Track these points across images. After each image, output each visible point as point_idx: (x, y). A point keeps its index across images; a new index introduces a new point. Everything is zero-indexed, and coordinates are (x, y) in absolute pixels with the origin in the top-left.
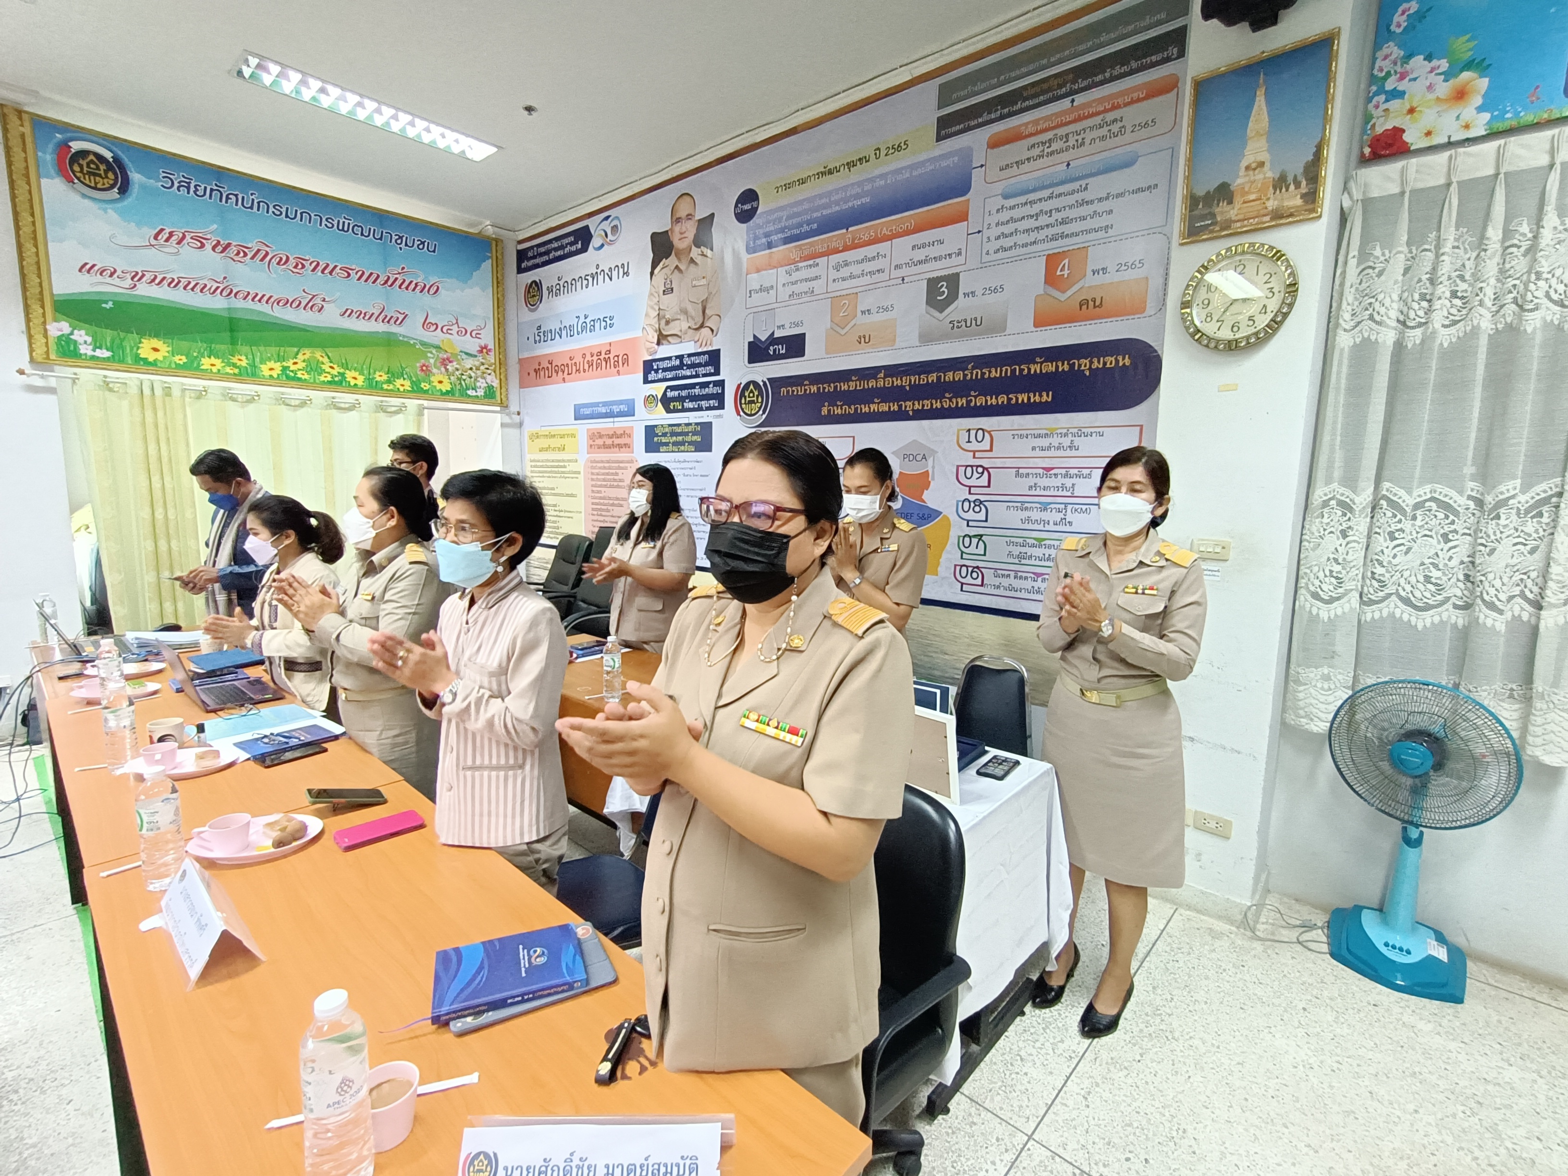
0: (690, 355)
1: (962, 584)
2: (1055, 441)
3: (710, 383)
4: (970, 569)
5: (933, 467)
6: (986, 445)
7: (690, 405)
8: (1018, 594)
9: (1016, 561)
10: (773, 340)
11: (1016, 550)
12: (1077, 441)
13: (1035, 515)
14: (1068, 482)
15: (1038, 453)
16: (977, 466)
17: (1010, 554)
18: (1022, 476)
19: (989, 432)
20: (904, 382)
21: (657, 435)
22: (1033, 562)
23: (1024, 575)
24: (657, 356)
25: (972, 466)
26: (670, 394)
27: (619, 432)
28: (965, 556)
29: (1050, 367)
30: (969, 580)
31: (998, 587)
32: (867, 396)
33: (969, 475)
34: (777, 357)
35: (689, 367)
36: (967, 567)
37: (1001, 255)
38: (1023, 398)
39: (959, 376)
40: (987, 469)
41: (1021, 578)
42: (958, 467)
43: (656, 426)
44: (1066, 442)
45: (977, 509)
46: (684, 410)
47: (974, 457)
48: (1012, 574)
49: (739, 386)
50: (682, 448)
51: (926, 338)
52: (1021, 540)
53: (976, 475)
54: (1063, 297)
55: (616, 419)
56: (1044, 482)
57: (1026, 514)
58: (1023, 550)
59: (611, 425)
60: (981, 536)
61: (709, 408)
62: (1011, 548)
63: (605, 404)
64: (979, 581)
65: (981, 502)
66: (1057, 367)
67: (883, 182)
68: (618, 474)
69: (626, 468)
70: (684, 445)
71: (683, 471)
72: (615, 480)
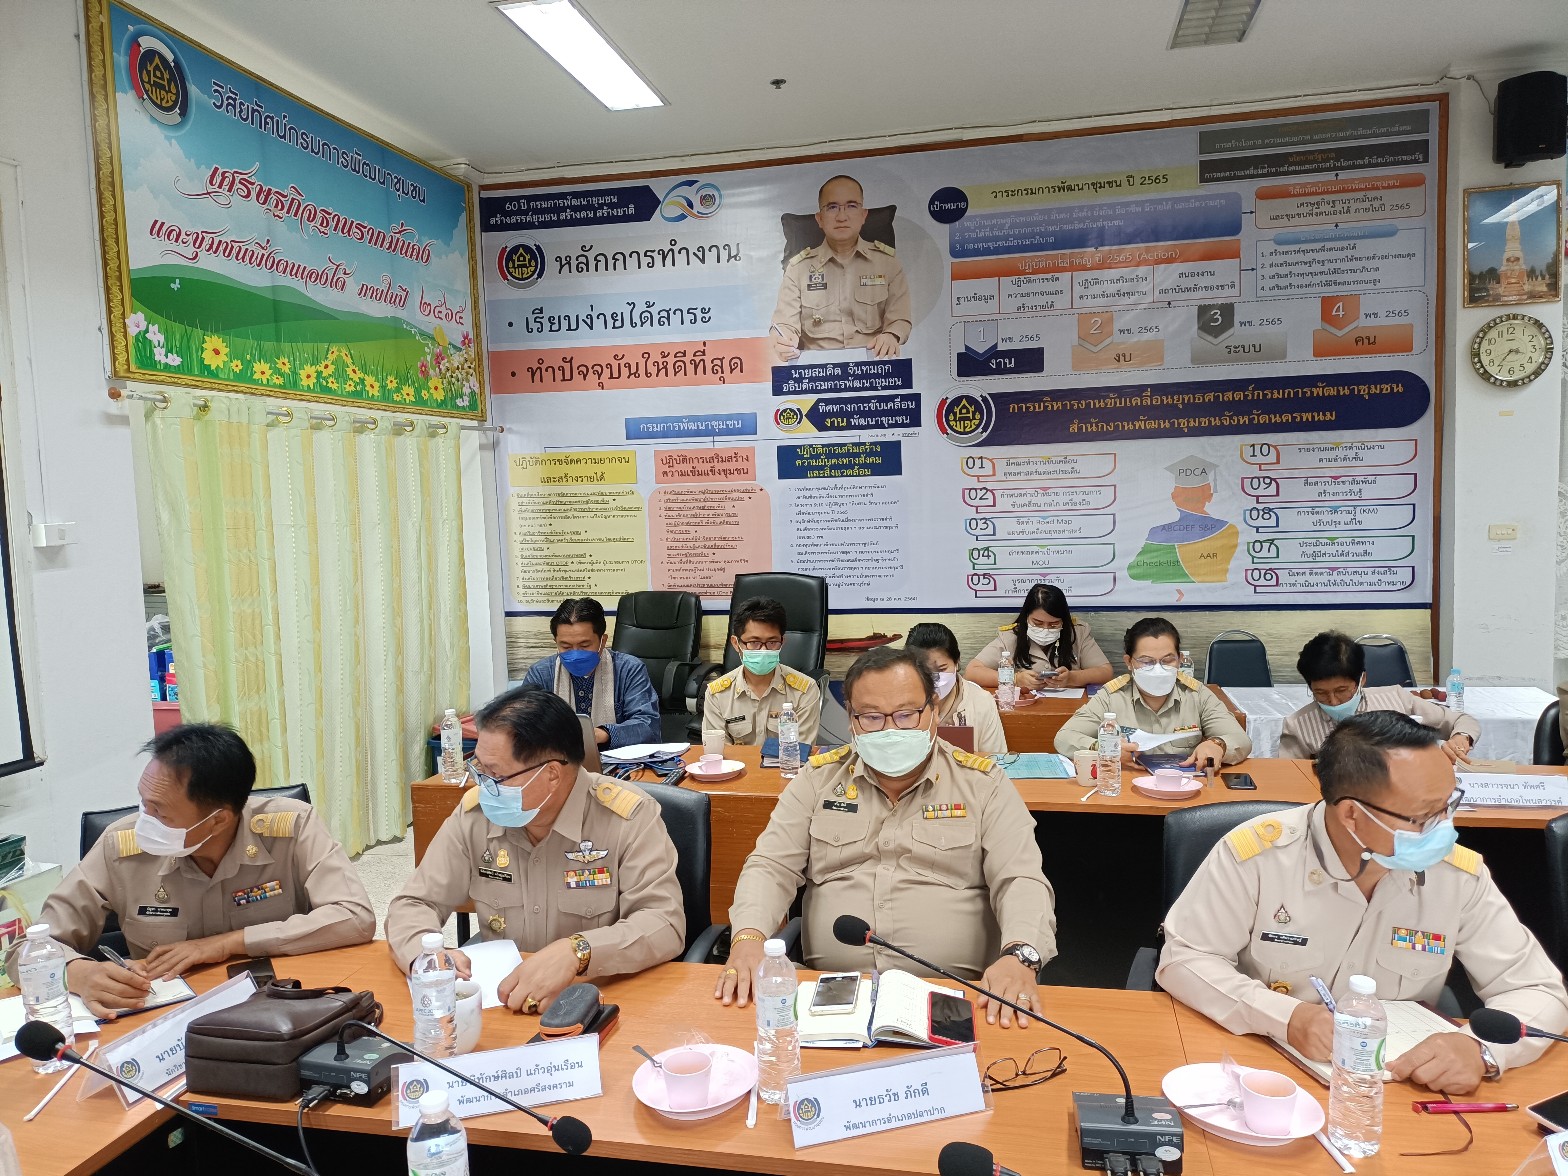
0: (858, 364)
1: (1255, 586)
2: (1341, 453)
3: (896, 396)
4: (1263, 572)
5: (1215, 480)
6: (1272, 458)
7: (863, 422)
8: (1315, 589)
9: (1311, 559)
10: (994, 352)
11: (1310, 550)
12: (1361, 453)
13: (1326, 517)
14: (1356, 488)
15: (1324, 464)
16: (1264, 478)
17: (1304, 554)
18: (1311, 484)
19: (1275, 447)
20: (1178, 400)
21: (801, 457)
22: (1327, 558)
23: (1319, 571)
24: (799, 363)
25: (1258, 478)
26: (822, 408)
27: (724, 455)
28: (1256, 560)
29: (1332, 391)
30: (1262, 582)
31: (1294, 585)
32: (1133, 414)
33: (1255, 485)
34: (1000, 371)
35: (857, 377)
36: (1259, 570)
37: (1276, 292)
38: (1307, 416)
39: (1239, 396)
40: (1275, 480)
41: (1316, 574)
42: (1243, 479)
43: (800, 447)
44: (1351, 454)
45: (1267, 516)
46: (850, 427)
47: (1260, 469)
48: (1308, 571)
49: (944, 401)
50: (849, 472)
51: (1198, 359)
52: (1314, 541)
53: (1263, 485)
54: (1340, 333)
55: (717, 438)
56: (1331, 489)
57: (1316, 518)
58: (1317, 549)
59: (710, 446)
60: (1273, 540)
61: (896, 425)
62: (1304, 548)
63: (694, 419)
64: (1273, 582)
65: (1270, 510)
66: (1338, 391)
67: (1139, 209)
68: (723, 508)
69: (741, 499)
70: (853, 468)
71: (852, 499)
72: (718, 516)
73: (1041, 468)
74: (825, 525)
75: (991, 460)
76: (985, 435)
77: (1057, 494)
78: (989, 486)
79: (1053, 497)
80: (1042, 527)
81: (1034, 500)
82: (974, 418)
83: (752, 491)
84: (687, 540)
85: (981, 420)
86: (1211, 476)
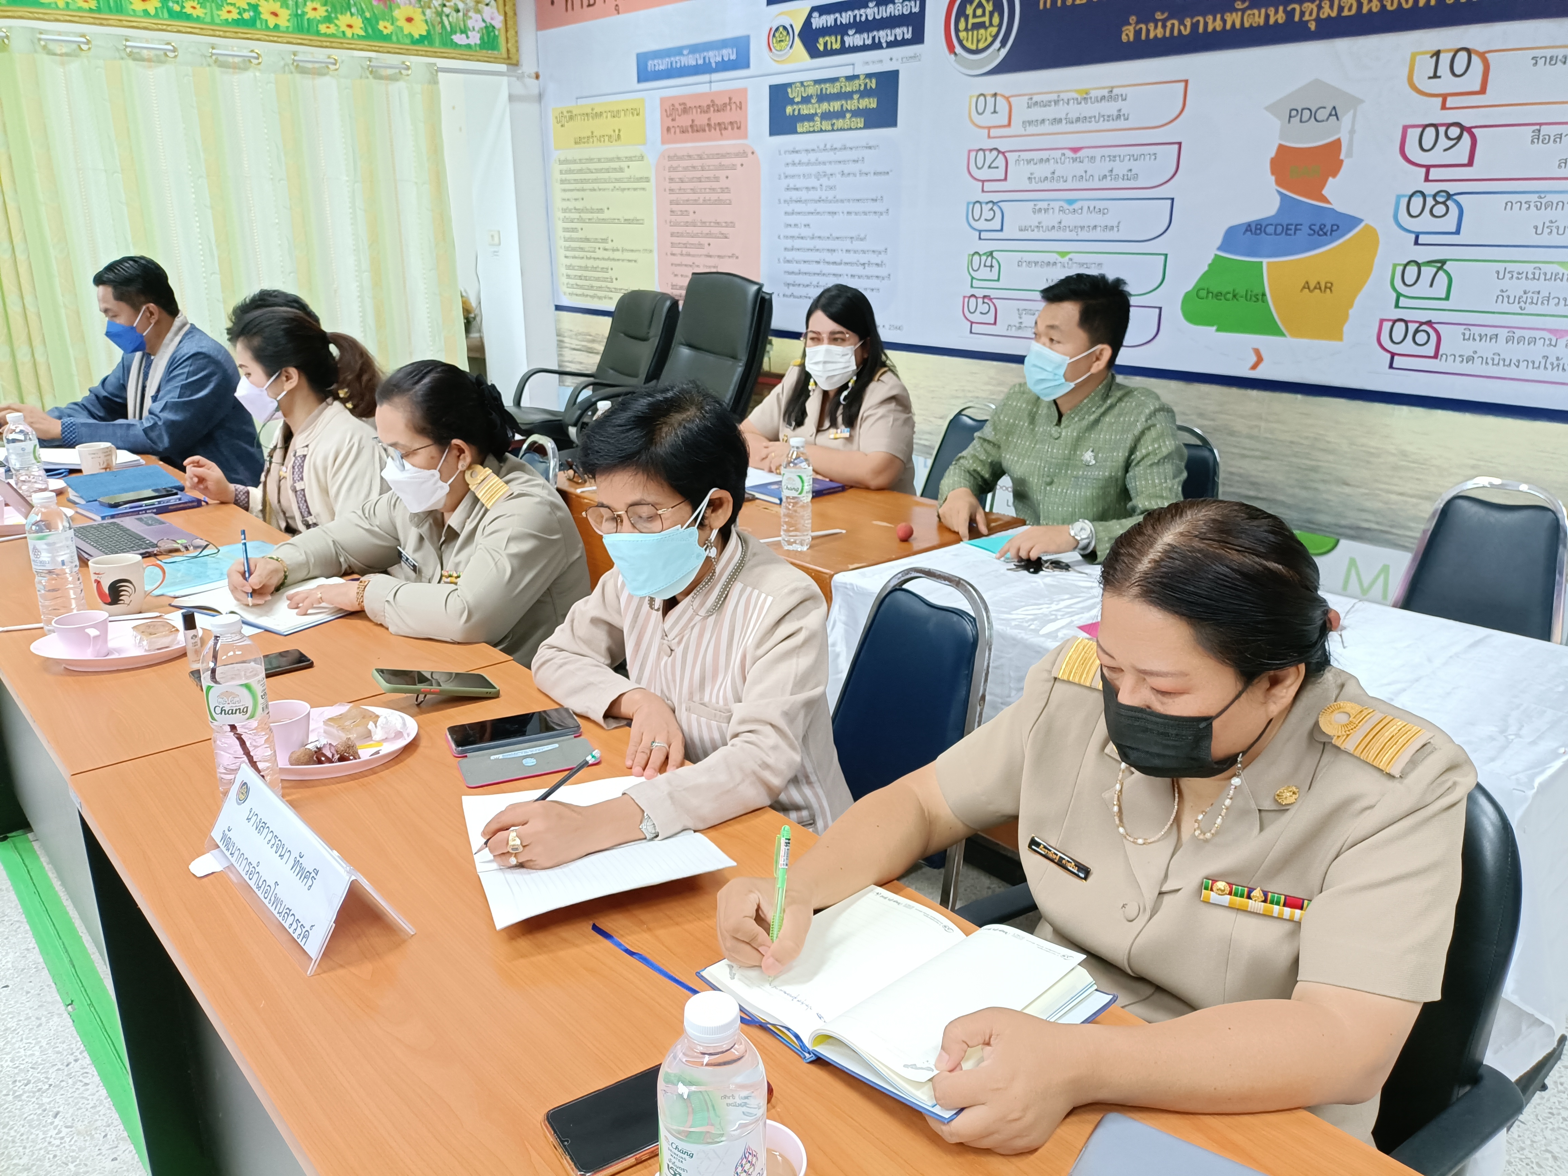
1: (1393, 355)
4: (1412, 327)
5: (1352, 132)
6: (1473, 81)
7: (858, 40)
8: (1512, 372)
9: (1515, 308)
11: (1515, 287)
16: (1449, 126)
17: (1503, 295)
18: (1546, 140)
19: (1482, 56)
21: (792, 102)
22: (1551, 309)
23: (1527, 334)
25: (1435, 126)
26: (816, 21)
27: (719, 101)
28: (1403, 302)
30: (1408, 347)
31: (1470, 359)
33: (1428, 143)
36: (1406, 322)
40: (1469, 130)
41: (1521, 340)
42: (1405, 129)
43: (790, 84)
45: (1440, 210)
46: (844, 50)
47: (1444, 107)
48: (1503, 333)
50: (839, 123)
52: (1530, 268)
53: (1443, 142)
55: (715, 76)
57: (1547, 215)
58: (1532, 286)
59: (706, 88)
60: (1443, 262)
61: (894, 44)
62: (1506, 283)
63: (690, 49)
64: (1430, 350)
65: (1449, 196)
68: (718, 179)
69: (734, 167)
70: (844, 117)
71: (842, 167)
72: (714, 191)
73: (1075, 111)
74: (813, 207)
75: (1007, 99)
76: (1004, 52)
77: (1092, 159)
78: (1003, 145)
79: (1086, 165)
80: (1069, 220)
81: (1060, 170)
83: (745, 154)
84: (687, 224)
85: (1000, 26)
86: (1346, 120)
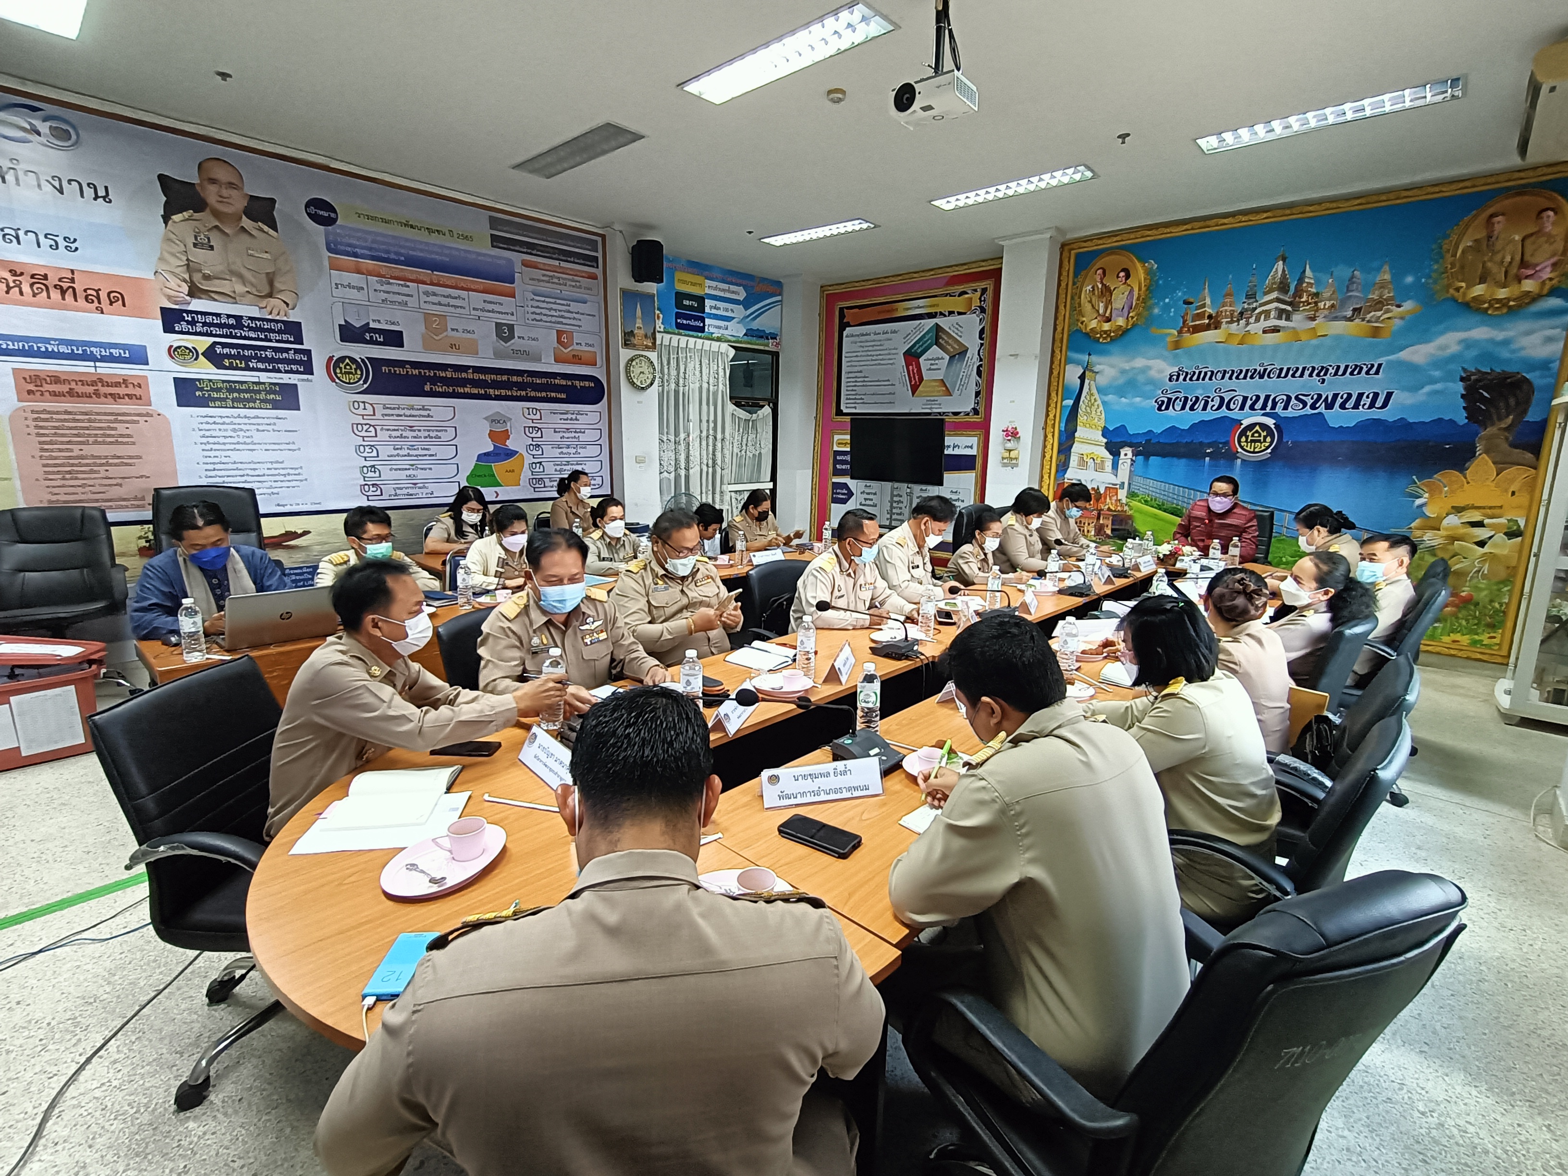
0: (252, 319)
1: (534, 488)
2: (570, 416)
3: (290, 349)
4: (537, 480)
6: (538, 416)
7: (260, 365)
10: (366, 328)
11: (558, 468)
12: (578, 417)
13: (565, 450)
14: (577, 435)
15: (563, 421)
16: (535, 427)
17: (556, 470)
19: (539, 410)
20: (489, 378)
21: (201, 389)
24: (190, 308)
26: (219, 350)
27: (110, 380)
28: (534, 473)
29: (563, 382)
30: (537, 485)
32: (464, 382)
33: (531, 431)
34: (372, 342)
35: (251, 329)
36: (535, 479)
37: (534, 322)
38: (553, 394)
39: (520, 379)
40: (540, 429)
42: (525, 427)
43: (199, 380)
44: (574, 417)
45: (537, 449)
46: (248, 368)
47: (533, 422)
49: (331, 358)
50: (251, 405)
51: (498, 355)
52: (560, 463)
53: (535, 432)
54: (566, 351)
55: (98, 364)
56: (566, 435)
57: (560, 450)
58: (561, 467)
59: (92, 370)
60: (541, 462)
61: (291, 372)
62: (555, 467)
63: (62, 342)
64: (542, 485)
65: (539, 445)
66: (566, 383)
67: (457, 253)
68: (115, 429)
69: (137, 422)
70: (255, 402)
71: (257, 427)
72: (109, 436)
73: (408, 412)
74: (232, 447)
75: (371, 404)
77: (419, 431)
78: (372, 423)
79: (417, 432)
80: (411, 452)
81: (404, 434)
82: (356, 373)
83: (148, 415)
84: (70, 458)
86: (508, 424)
